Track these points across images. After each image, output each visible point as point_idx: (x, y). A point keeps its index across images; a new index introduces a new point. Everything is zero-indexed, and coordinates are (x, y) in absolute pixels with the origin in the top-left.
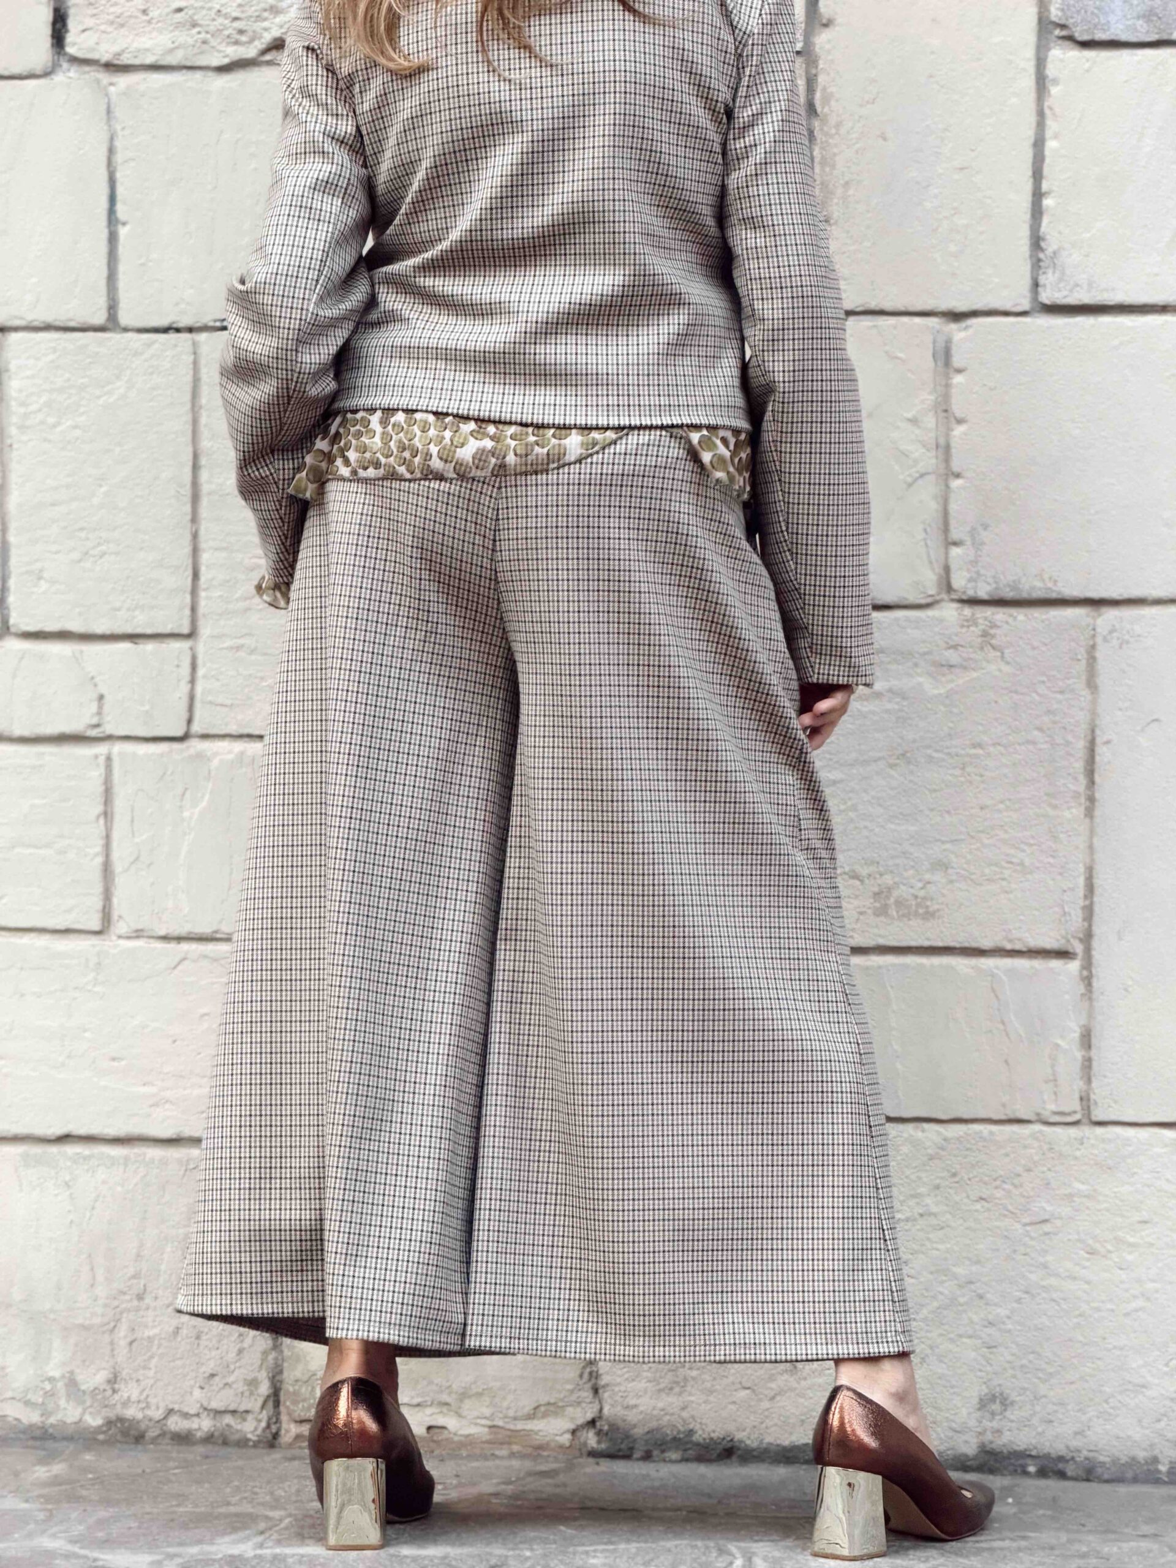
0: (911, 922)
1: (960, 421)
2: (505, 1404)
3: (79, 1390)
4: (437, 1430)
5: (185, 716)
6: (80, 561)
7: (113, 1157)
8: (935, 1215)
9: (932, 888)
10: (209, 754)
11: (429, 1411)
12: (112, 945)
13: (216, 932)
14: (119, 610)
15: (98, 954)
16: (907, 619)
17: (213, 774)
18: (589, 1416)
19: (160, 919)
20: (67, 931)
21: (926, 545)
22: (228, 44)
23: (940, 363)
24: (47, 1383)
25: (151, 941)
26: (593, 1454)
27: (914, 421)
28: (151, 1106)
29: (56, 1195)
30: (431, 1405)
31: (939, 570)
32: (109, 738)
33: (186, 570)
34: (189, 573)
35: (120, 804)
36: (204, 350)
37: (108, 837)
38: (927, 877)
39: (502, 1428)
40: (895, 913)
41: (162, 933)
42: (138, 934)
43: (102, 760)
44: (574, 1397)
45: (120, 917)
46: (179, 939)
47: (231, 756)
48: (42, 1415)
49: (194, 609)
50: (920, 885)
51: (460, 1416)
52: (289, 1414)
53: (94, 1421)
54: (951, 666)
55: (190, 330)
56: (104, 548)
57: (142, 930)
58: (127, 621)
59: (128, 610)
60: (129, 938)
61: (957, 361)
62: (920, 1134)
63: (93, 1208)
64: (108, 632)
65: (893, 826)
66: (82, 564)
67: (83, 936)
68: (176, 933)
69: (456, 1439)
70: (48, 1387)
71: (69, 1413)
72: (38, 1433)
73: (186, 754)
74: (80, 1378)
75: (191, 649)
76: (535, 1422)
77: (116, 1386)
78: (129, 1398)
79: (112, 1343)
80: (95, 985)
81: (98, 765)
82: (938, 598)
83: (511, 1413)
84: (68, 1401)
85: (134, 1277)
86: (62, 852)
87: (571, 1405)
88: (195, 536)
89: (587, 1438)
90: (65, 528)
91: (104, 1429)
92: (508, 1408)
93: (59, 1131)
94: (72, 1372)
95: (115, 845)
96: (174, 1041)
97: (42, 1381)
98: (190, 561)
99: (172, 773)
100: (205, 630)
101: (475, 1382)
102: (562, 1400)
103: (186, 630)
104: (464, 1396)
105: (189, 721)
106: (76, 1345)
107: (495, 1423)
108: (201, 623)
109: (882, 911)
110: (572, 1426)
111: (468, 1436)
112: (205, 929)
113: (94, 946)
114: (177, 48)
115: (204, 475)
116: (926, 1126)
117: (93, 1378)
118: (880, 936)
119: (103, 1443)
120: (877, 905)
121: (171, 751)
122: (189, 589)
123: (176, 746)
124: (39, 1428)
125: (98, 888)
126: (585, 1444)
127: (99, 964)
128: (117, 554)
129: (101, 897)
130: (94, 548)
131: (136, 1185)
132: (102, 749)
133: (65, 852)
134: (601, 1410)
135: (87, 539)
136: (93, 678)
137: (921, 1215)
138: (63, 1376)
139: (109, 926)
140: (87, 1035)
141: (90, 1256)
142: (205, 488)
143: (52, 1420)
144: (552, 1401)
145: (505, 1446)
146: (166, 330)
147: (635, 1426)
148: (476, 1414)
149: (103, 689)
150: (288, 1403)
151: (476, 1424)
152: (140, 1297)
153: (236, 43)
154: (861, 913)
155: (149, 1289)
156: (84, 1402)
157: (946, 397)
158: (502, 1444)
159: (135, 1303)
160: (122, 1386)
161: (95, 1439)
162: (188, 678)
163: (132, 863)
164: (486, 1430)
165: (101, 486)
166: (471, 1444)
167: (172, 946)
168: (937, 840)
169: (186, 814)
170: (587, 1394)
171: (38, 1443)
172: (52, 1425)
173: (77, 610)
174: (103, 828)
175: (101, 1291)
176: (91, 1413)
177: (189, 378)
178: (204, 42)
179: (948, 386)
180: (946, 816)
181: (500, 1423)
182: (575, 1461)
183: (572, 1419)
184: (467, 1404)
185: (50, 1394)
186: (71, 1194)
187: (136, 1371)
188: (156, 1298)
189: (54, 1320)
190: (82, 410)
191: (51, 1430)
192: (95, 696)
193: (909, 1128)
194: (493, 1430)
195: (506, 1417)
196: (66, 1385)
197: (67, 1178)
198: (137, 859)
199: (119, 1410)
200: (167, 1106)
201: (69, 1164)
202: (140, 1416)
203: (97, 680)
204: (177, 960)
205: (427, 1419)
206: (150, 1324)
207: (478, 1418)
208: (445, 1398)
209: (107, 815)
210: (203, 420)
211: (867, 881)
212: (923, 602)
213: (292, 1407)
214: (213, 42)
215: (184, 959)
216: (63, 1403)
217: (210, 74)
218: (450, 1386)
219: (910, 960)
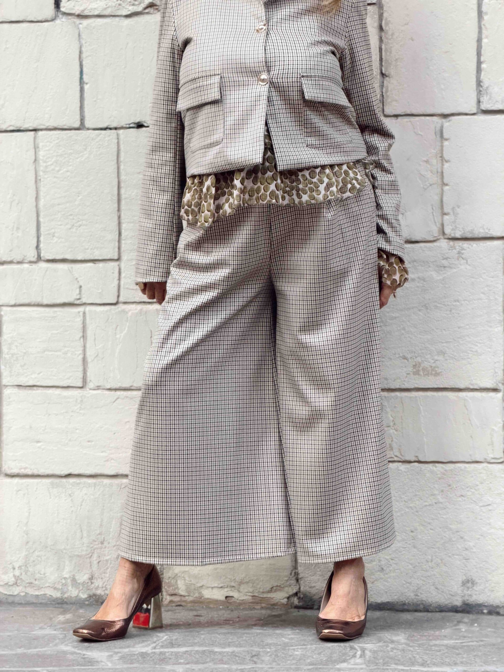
0: (429, 378)
1: (447, 161)
2: (259, 586)
3: (77, 583)
4: (230, 598)
5: (116, 294)
6: (70, 229)
7: (89, 484)
8: (441, 503)
9: (438, 363)
10: (127, 310)
11: (226, 590)
12: (87, 392)
13: (131, 386)
14: (88, 249)
15: (81, 397)
16: (426, 247)
17: (129, 319)
18: (295, 591)
19: (108, 381)
20: (68, 387)
21: (433, 215)
22: (130, 5)
23: (438, 136)
24: (63, 580)
25: (104, 391)
26: (297, 607)
27: (427, 162)
28: (105, 461)
29: (66, 500)
30: (227, 587)
31: (439, 225)
32: (84, 304)
33: (116, 232)
34: (117, 232)
35: (89, 333)
36: (122, 137)
37: (85, 346)
38: (436, 358)
39: (257, 596)
40: (422, 373)
41: (109, 387)
42: (98, 388)
43: (81, 314)
44: (288, 583)
45: (90, 381)
46: (116, 390)
47: (137, 311)
48: (61, 594)
49: (119, 248)
50: (433, 361)
51: (239, 591)
52: (167, 592)
53: (84, 596)
54: (445, 267)
55: (116, 129)
56: (80, 223)
57: (100, 386)
58: (91, 254)
59: (91, 249)
60: (94, 390)
61: (446, 135)
62: (434, 468)
63: (81, 505)
64: (83, 259)
65: (421, 336)
66: (71, 230)
67: (75, 389)
68: (114, 387)
69: (238, 601)
70: (64, 581)
71: (73, 592)
72: (59, 601)
73: (117, 311)
74: (77, 578)
75: (119, 265)
76: (272, 594)
77: (93, 581)
78: (98, 586)
79: (90, 562)
80: (80, 410)
81: (80, 316)
82: (439, 238)
83: (261, 590)
84: (72, 587)
85: (99, 534)
86: (66, 353)
87: (287, 587)
88: (119, 217)
89: (294, 600)
90: (64, 214)
91: (88, 599)
92: (260, 588)
93: (67, 472)
94: (74, 575)
95: (87, 350)
96: (115, 433)
97: (62, 579)
98: (117, 228)
99: (112, 319)
100: (124, 257)
101: (246, 577)
102: (283, 584)
103: (116, 257)
104: (241, 583)
105: (118, 296)
106: (75, 563)
107: (254, 595)
108: (122, 254)
109: (417, 373)
110: (287, 596)
111: (243, 600)
112: (126, 385)
113: (79, 393)
114: (108, 7)
115: (123, 191)
116: (437, 465)
117: (83, 577)
118: (416, 384)
119: (88, 605)
120: (415, 370)
121: (111, 310)
122: (117, 240)
123: (113, 307)
124: (60, 599)
125: (81, 369)
126: (293, 603)
127: (82, 401)
128: (86, 225)
129: (82, 372)
130: (76, 223)
131: (99, 495)
132: (81, 309)
133: (67, 353)
134: (300, 588)
135: (73, 219)
136: (77, 279)
137: (436, 503)
138: (70, 577)
139: (86, 385)
140: (77, 431)
141: (80, 525)
142: (123, 196)
143: (66, 596)
144: (279, 585)
145: (259, 604)
146: (105, 129)
147: (314, 595)
148: (246, 591)
149: (81, 283)
150: (166, 587)
151: (246, 595)
152: (102, 543)
153: (133, 5)
154: (408, 374)
155: (106, 539)
156: (79, 588)
157: (442, 150)
158: (257, 603)
159: (100, 545)
160: (95, 581)
161: (84, 604)
162: (117, 278)
163: (95, 357)
164: (251, 597)
165: (79, 196)
166: (244, 603)
167: (113, 392)
168: (440, 342)
169: (118, 336)
170: (293, 582)
171: (60, 606)
172: (66, 598)
173: (70, 250)
174: (82, 343)
175: (85, 540)
176: (82, 592)
177: (116, 149)
178: (120, 5)
179: (442, 146)
180: (444, 331)
181: (256, 595)
182: (289, 610)
183: (287, 592)
184: (242, 587)
185: (65, 585)
186: (72, 499)
187: (101, 574)
188: (109, 543)
189: (66, 553)
190: (70, 164)
191: (65, 600)
192: (78, 286)
193: (430, 466)
194: (254, 597)
195: (259, 592)
196: (71, 581)
197: (70, 492)
198: (97, 356)
199: (94, 591)
200: (112, 461)
201: (70, 486)
202: (103, 593)
203: (79, 279)
204: (115, 398)
205: (226, 593)
206: (107, 554)
207: (247, 592)
208: (233, 584)
209: (84, 337)
210: (122, 167)
211: (410, 360)
212: (432, 239)
213: (167, 589)
214: (124, 5)
215: (118, 398)
216: (70, 588)
217: (122, 18)
218: (235, 579)
219: (429, 394)
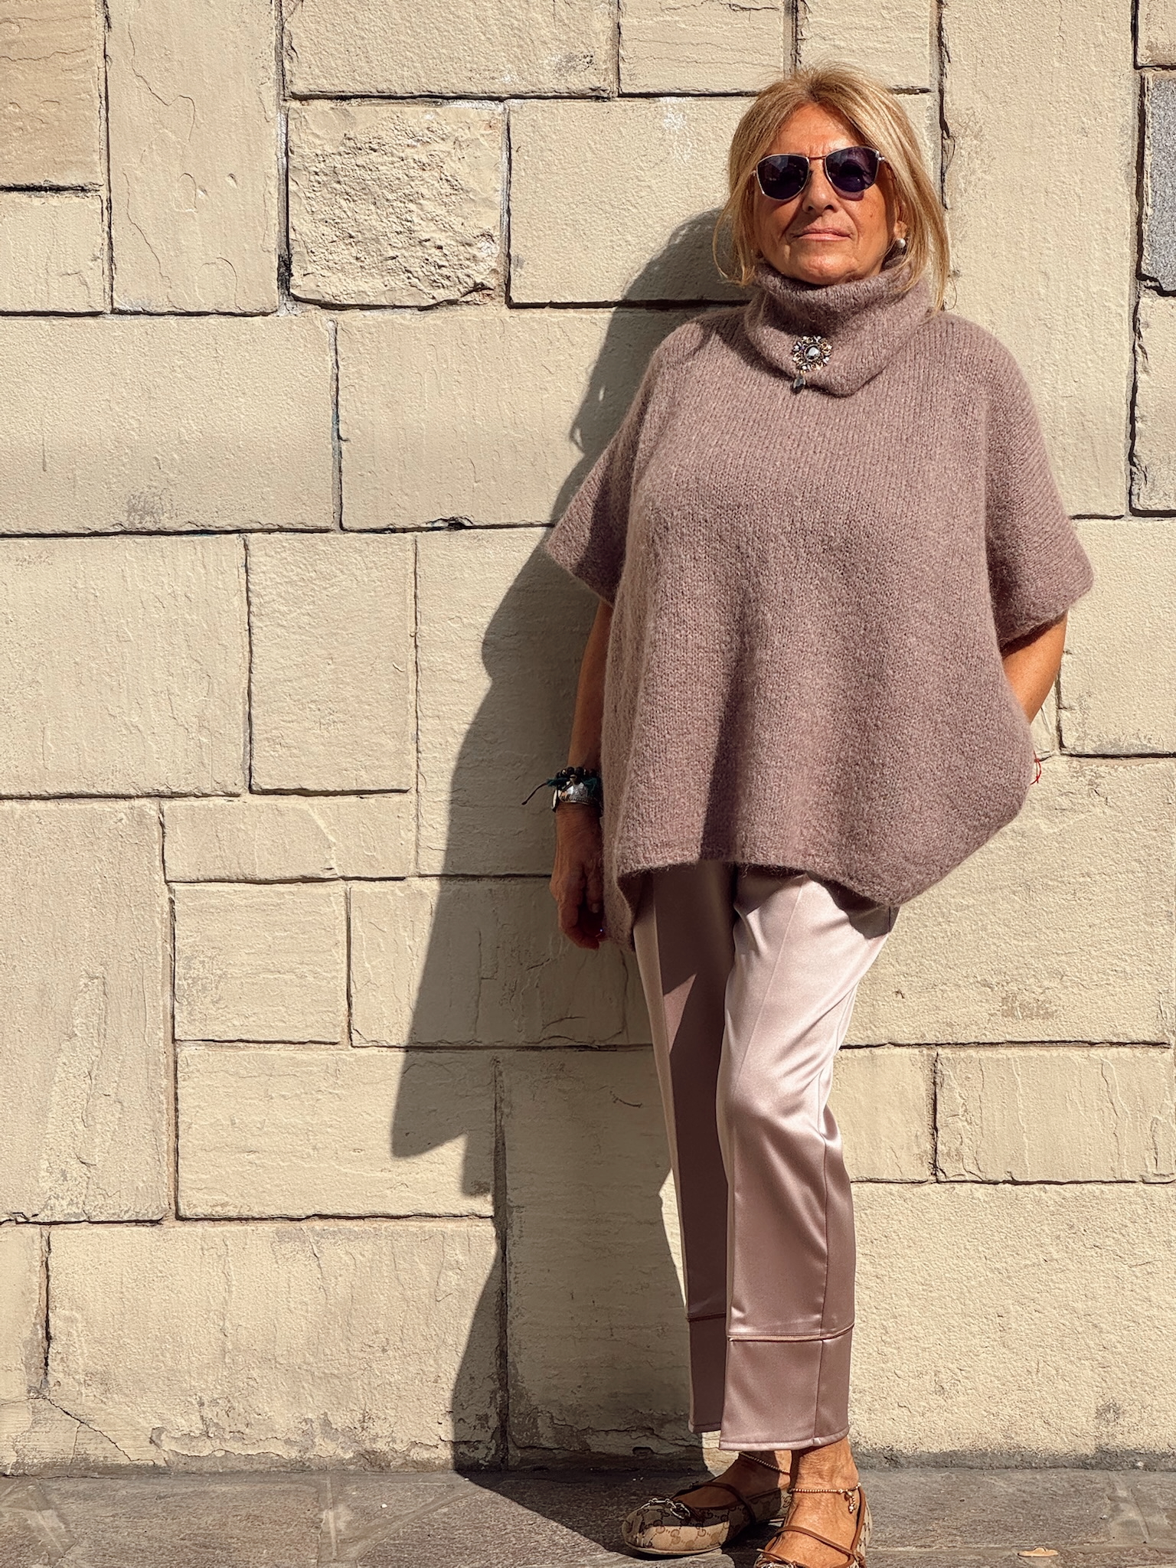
0: (1033, 1021)
3: (332, 1429)
4: (643, 1451)
6: (312, 728)
7: (355, 1232)
8: (1056, 1260)
9: (1049, 993)
12: (349, 1053)
14: (347, 769)
15: (337, 1061)
19: (391, 1031)
22: (435, 287)
24: (304, 1424)
25: (385, 1050)
28: (388, 1189)
30: (637, 1430)
31: (1052, 730)
32: (342, 878)
36: (424, 547)
38: (1046, 983)
40: (1020, 1014)
41: (393, 1042)
42: (372, 1044)
43: (340, 894)
46: (408, 1048)
48: (300, 1451)
50: (1040, 990)
51: (660, 1438)
52: (515, 1442)
53: (346, 1455)
54: (1063, 810)
55: (406, 530)
57: (374, 1041)
58: (354, 779)
59: (355, 769)
62: (1042, 1194)
64: (339, 789)
65: (1016, 943)
66: (314, 731)
67: (321, 1047)
68: (405, 1043)
69: (658, 1457)
70: (305, 1427)
71: (327, 1449)
72: (297, 1466)
74: (332, 1419)
77: (365, 1425)
78: (377, 1434)
80: (334, 1088)
81: (339, 900)
82: (1051, 753)
84: (322, 1438)
85: (377, 1332)
86: (303, 976)
90: (298, 700)
91: (355, 1460)
93: (310, 1211)
94: (326, 1414)
96: (407, 1134)
97: (301, 1423)
99: (397, 908)
103: (407, 785)
104: (664, 1421)
106: (329, 1391)
109: (1009, 1013)
111: (667, 1455)
112: (429, 1038)
113: (333, 1055)
116: (1048, 1187)
117: (345, 1418)
118: (1009, 1033)
119: (355, 1472)
120: (1005, 1007)
121: (396, 888)
123: (401, 884)
124: (298, 1462)
127: (338, 1070)
128: (344, 720)
130: (323, 715)
132: (335, 887)
133: (306, 976)
135: (318, 710)
137: (1045, 1261)
138: (318, 1418)
140: (329, 1130)
143: (309, 1455)
145: (700, 1462)
146: (383, 531)
148: (675, 1436)
150: (514, 1433)
152: (384, 1350)
153: (442, 286)
154: (992, 1015)
155: (390, 1343)
156: (337, 1438)
159: (380, 1354)
160: (370, 1424)
161: (348, 1470)
166: (671, 1461)
168: (1054, 954)
171: (297, 1475)
172: (309, 1460)
173: (311, 771)
176: (342, 1448)
178: (413, 286)
180: (1061, 933)
184: (666, 1428)
185: (308, 1433)
187: (381, 1411)
188: (397, 1350)
189: (308, 1370)
190: (311, 599)
191: (308, 1464)
192: (326, 844)
193: (1034, 1189)
194: (691, 1448)
196: (321, 1425)
197: (316, 1251)
198: (369, 980)
199: (368, 1445)
200: (402, 1188)
201: (317, 1239)
202: (386, 1448)
204: (407, 1065)
205: (634, 1442)
206: (393, 1372)
207: (677, 1439)
208: (648, 1424)
211: (996, 989)
213: (517, 1436)
214: (421, 286)
215: (412, 1064)
216: (318, 1440)
217: (418, 312)
218: (652, 1414)
219: (1034, 1052)
